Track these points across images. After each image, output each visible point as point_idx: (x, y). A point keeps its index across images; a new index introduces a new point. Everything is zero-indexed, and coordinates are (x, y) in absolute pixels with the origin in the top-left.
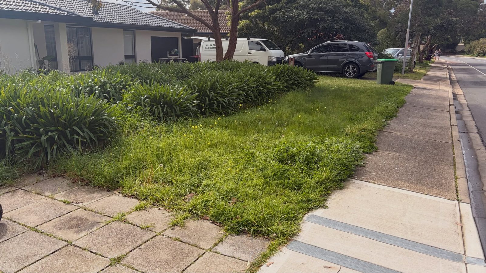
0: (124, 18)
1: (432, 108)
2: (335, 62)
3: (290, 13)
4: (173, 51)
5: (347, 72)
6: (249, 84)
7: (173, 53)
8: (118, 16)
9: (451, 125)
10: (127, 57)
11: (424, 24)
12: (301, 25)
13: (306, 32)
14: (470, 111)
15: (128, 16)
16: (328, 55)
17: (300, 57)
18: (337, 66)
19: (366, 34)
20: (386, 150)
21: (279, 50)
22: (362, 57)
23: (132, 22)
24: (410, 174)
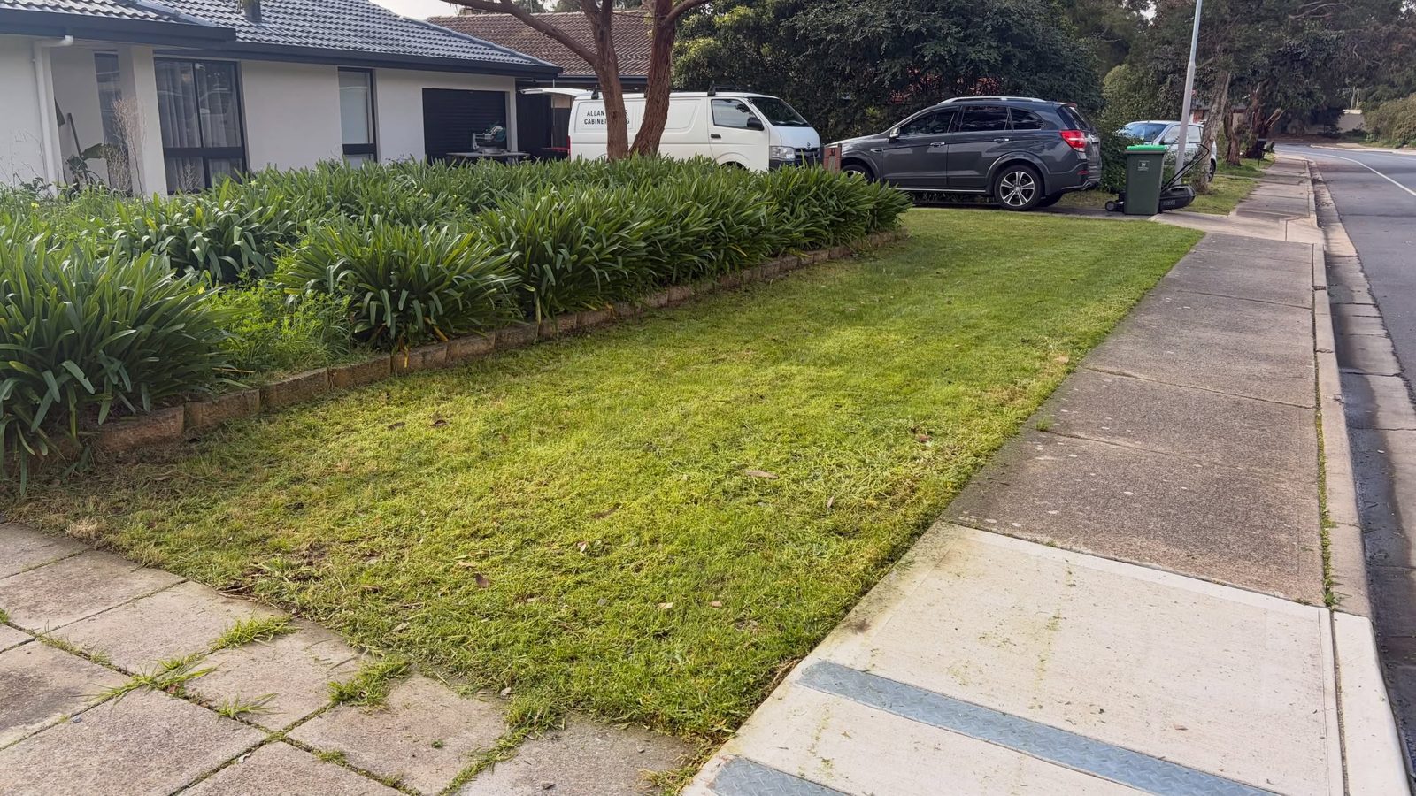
0: (340, 32)
1: (1258, 298)
2: (972, 160)
3: (835, 16)
4: (489, 131)
5: (1006, 191)
6: (687, 224)
7: (488, 136)
8: (323, 28)
9: (1315, 351)
10: (350, 150)
11: (1238, 45)
12: (869, 50)
13: (886, 71)
14: (1374, 306)
15: (355, 28)
16: (949, 141)
17: (867, 147)
18: (976, 173)
19: (1064, 78)
20: (1104, 434)
21: (805, 125)
22: (1052, 147)
23: (366, 46)
24: (1173, 512)
